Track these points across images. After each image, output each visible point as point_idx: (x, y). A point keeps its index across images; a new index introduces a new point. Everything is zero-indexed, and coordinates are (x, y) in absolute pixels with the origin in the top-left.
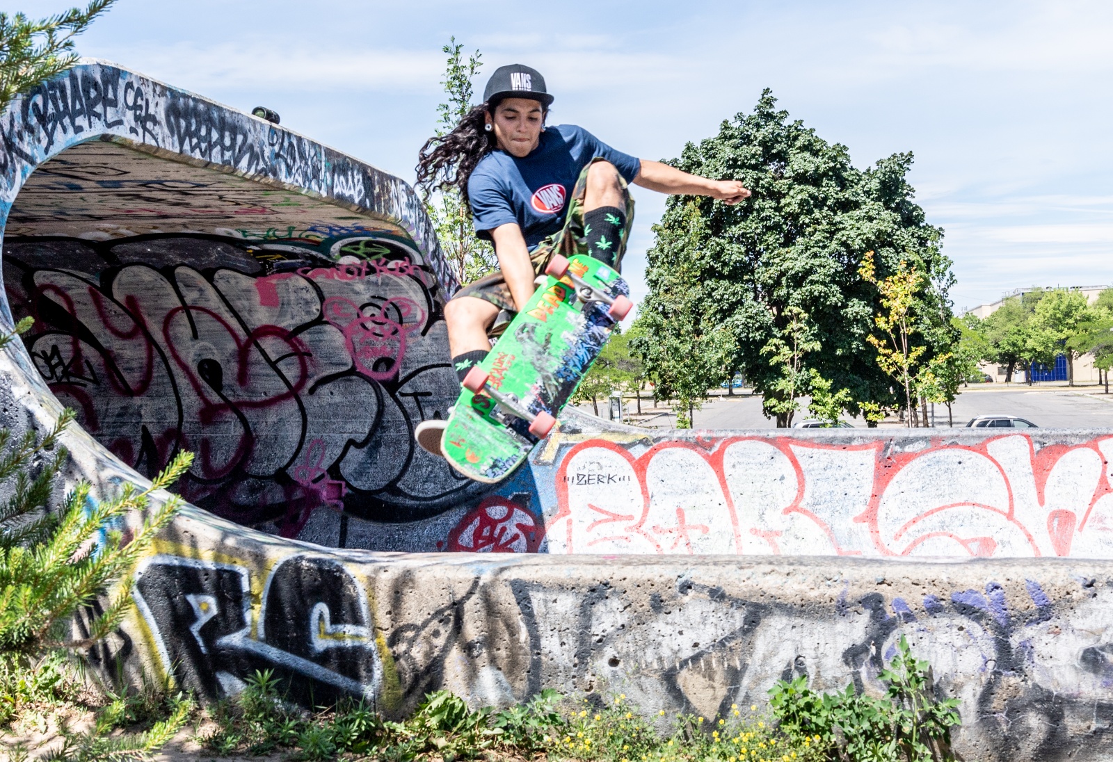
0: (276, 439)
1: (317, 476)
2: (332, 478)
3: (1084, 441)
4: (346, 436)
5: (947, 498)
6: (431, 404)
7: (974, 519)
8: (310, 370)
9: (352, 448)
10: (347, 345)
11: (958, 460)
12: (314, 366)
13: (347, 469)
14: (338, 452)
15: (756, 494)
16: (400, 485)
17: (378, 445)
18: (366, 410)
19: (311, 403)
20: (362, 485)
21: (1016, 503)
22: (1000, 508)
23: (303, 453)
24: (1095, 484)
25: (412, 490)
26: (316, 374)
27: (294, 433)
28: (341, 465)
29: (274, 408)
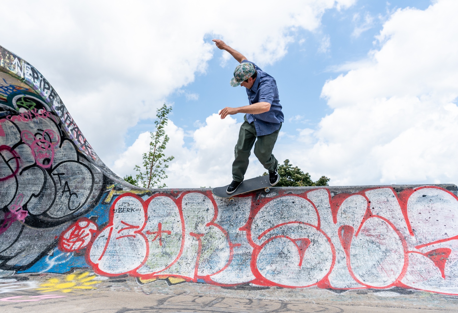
0: (6, 194)
1: (18, 209)
2: (24, 209)
3: (357, 192)
4: (32, 193)
5: (286, 219)
6: (64, 178)
7: (300, 230)
8: (20, 164)
9: (33, 197)
10: (32, 153)
11: (292, 201)
12: (21, 163)
13: (29, 206)
14: (28, 199)
15: (195, 217)
16: (48, 213)
17: (43, 195)
18: (40, 182)
19: (20, 179)
20: (34, 212)
21: (321, 222)
22: (313, 224)
23: (15, 199)
24: (364, 212)
25: (52, 214)
26: (22, 166)
27: (13, 191)
28: (28, 204)
29: (7, 181)
